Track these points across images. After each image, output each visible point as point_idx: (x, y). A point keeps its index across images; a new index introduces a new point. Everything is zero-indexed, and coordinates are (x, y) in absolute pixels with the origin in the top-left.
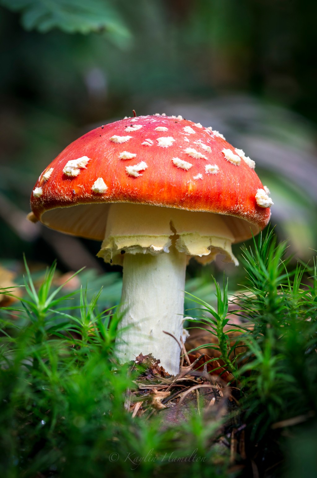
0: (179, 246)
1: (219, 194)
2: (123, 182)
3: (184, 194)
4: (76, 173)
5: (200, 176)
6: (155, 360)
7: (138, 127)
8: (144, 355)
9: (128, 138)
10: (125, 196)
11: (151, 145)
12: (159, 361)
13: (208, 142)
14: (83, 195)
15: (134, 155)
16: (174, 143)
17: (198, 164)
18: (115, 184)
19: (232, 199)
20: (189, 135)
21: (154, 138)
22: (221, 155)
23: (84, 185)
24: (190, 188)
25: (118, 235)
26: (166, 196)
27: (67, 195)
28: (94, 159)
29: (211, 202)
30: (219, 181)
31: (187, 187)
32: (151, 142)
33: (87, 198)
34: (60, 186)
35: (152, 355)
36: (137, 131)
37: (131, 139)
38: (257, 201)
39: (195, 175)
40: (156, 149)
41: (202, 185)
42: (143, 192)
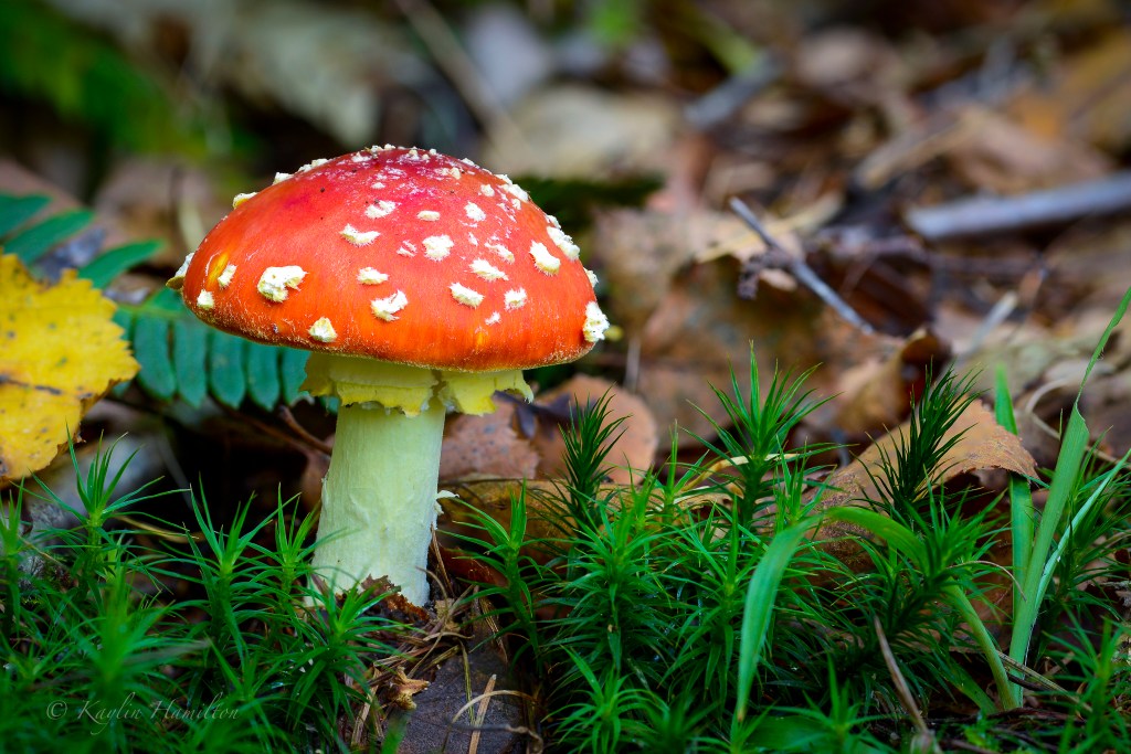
0: (444, 397)
1: (526, 343)
2: (364, 330)
3: (469, 351)
4: (280, 296)
5: (496, 317)
6: (392, 586)
7: (387, 208)
8: (374, 578)
9: (371, 236)
10: (367, 351)
11: (412, 255)
12: (399, 589)
13: (508, 237)
14: (292, 337)
15: (384, 277)
16: (452, 250)
17: (493, 293)
18: (351, 331)
19: (546, 345)
20: (475, 226)
21: (418, 238)
22: (528, 262)
23: (295, 323)
24: (480, 341)
25: (343, 380)
26: (437, 353)
27: (261, 329)
28: (313, 273)
29: (512, 358)
30: (527, 320)
31: (475, 340)
32: (413, 248)
33: (299, 343)
34: (249, 309)
35: (388, 579)
36: (387, 216)
37: (377, 239)
38: (586, 336)
39: (489, 316)
40: (421, 262)
41: (500, 333)
42: (400, 348)
